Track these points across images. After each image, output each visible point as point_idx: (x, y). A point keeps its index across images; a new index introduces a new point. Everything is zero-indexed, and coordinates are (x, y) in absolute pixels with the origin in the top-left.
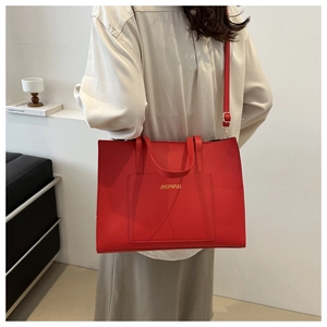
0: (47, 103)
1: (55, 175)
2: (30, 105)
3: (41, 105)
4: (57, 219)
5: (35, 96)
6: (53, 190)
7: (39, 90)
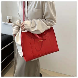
0: (13, 22)
1: (14, 40)
2: (8, 22)
3: (11, 22)
4: (14, 50)
5: (10, 20)
6: (13, 43)
7: (11, 19)
